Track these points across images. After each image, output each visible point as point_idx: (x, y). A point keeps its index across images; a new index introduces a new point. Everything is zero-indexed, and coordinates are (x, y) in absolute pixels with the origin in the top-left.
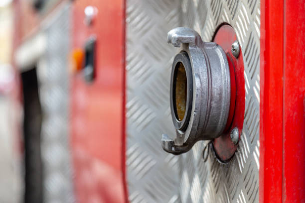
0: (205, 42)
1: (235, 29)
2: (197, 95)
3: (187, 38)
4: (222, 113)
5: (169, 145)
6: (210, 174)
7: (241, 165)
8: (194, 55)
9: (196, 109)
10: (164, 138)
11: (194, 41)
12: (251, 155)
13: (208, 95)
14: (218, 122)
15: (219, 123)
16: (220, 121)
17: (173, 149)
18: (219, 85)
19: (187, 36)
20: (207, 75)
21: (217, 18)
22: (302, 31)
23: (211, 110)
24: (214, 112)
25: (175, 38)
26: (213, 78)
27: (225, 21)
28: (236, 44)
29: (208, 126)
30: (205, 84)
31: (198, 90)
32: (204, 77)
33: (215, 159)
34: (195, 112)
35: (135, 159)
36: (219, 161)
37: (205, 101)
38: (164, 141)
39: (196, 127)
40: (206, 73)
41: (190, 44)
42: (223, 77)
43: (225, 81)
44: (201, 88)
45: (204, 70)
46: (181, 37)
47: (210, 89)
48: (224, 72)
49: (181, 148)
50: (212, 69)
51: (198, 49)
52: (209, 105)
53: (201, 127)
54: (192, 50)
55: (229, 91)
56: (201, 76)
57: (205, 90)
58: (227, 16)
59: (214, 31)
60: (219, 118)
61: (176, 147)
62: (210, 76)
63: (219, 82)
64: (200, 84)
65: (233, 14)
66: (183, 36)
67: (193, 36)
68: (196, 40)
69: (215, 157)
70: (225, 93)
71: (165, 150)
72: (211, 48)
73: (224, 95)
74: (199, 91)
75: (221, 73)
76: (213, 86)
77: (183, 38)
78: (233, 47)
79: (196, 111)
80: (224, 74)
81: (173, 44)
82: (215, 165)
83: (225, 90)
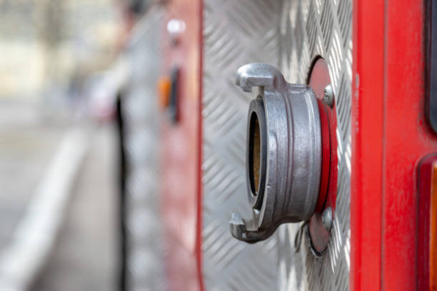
0: (290, 84)
1: (329, 66)
2: (271, 161)
3: (260, 79)
4: (309, 186)
5: (238, 230)
6: (305, 269)
7: (334, 263)
8: (270, 103)
9: (270, 181)
10: (234, 219)
11: (271, 83)
12: (342, 248)
13: (289, 161)
14: (305, 199)
15: (307, 200)
16: (308, 197)
17: (244, 235)
18: (305, 146)
19: (261, 76)
20: (286, 133)
21: (312, 48)
22: (411, 74)
23: (294, 182)
24: (298, 184)
25: (244, 79)
26: (296, 137)
27: (319, 54)
28: (328, 88)
29: (290, 204)
30: (283, 145)
31: (272, 154)
32: (283, 136)
33: (310, 248)
34: (268, 185)
35: (214, 242)
36: (313, 252)
37: (283, 169)
38: (232, 224)
39: (272, 206)
40: (285, 130)
41: (265, 88)
42: (310, 136)
43: (314, 141)
44: (277, 150)
45: (283, 124)
46: (252, 78)
47: (291, 153)
48: (313, 128)
49: (255, 235)
50: (295, 123)
51: (278, 94)
52: (289, 175)
53: (280, 205)
54: (268, 96)
55: (319, 155)
56: (278, 134)
57: (284, 154)
58: (321, 46)
59: (309, 65)
60: (306, 193)
61: (247, 232)
62: (291, 134)
63: (305, 141)
64: (276, 146)
65: (327, 44)
66: (255, 76)
67: (270, 77)
68: (275, 80)
69: (310, 245)
70: (314, 158)
71: (233, 236)
72: (298, 93)
73: (311, 161)
74: (275, 156)
75: (308, 129)
76: (296, 148)
77: (255, 79)
78: (325, 92)
79: (271, 184)
80: (313, 130)
81: (242, 88)
82: (310, 258)
83: (314, 155)
